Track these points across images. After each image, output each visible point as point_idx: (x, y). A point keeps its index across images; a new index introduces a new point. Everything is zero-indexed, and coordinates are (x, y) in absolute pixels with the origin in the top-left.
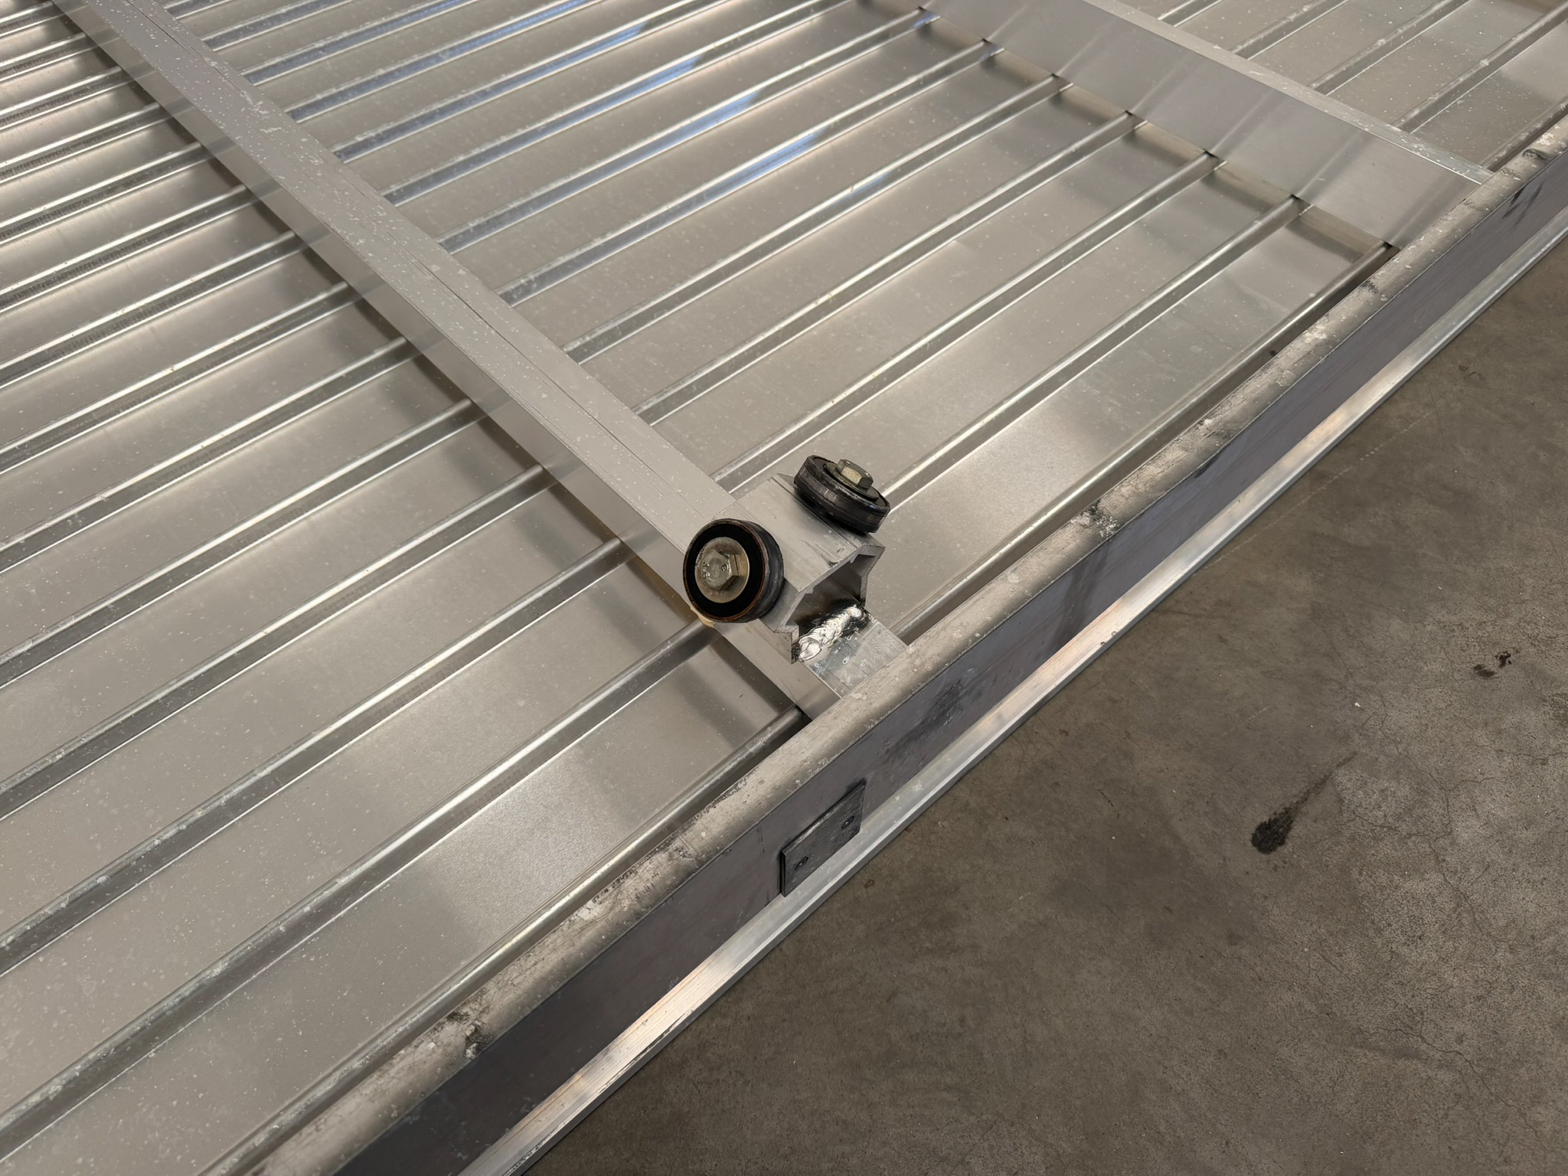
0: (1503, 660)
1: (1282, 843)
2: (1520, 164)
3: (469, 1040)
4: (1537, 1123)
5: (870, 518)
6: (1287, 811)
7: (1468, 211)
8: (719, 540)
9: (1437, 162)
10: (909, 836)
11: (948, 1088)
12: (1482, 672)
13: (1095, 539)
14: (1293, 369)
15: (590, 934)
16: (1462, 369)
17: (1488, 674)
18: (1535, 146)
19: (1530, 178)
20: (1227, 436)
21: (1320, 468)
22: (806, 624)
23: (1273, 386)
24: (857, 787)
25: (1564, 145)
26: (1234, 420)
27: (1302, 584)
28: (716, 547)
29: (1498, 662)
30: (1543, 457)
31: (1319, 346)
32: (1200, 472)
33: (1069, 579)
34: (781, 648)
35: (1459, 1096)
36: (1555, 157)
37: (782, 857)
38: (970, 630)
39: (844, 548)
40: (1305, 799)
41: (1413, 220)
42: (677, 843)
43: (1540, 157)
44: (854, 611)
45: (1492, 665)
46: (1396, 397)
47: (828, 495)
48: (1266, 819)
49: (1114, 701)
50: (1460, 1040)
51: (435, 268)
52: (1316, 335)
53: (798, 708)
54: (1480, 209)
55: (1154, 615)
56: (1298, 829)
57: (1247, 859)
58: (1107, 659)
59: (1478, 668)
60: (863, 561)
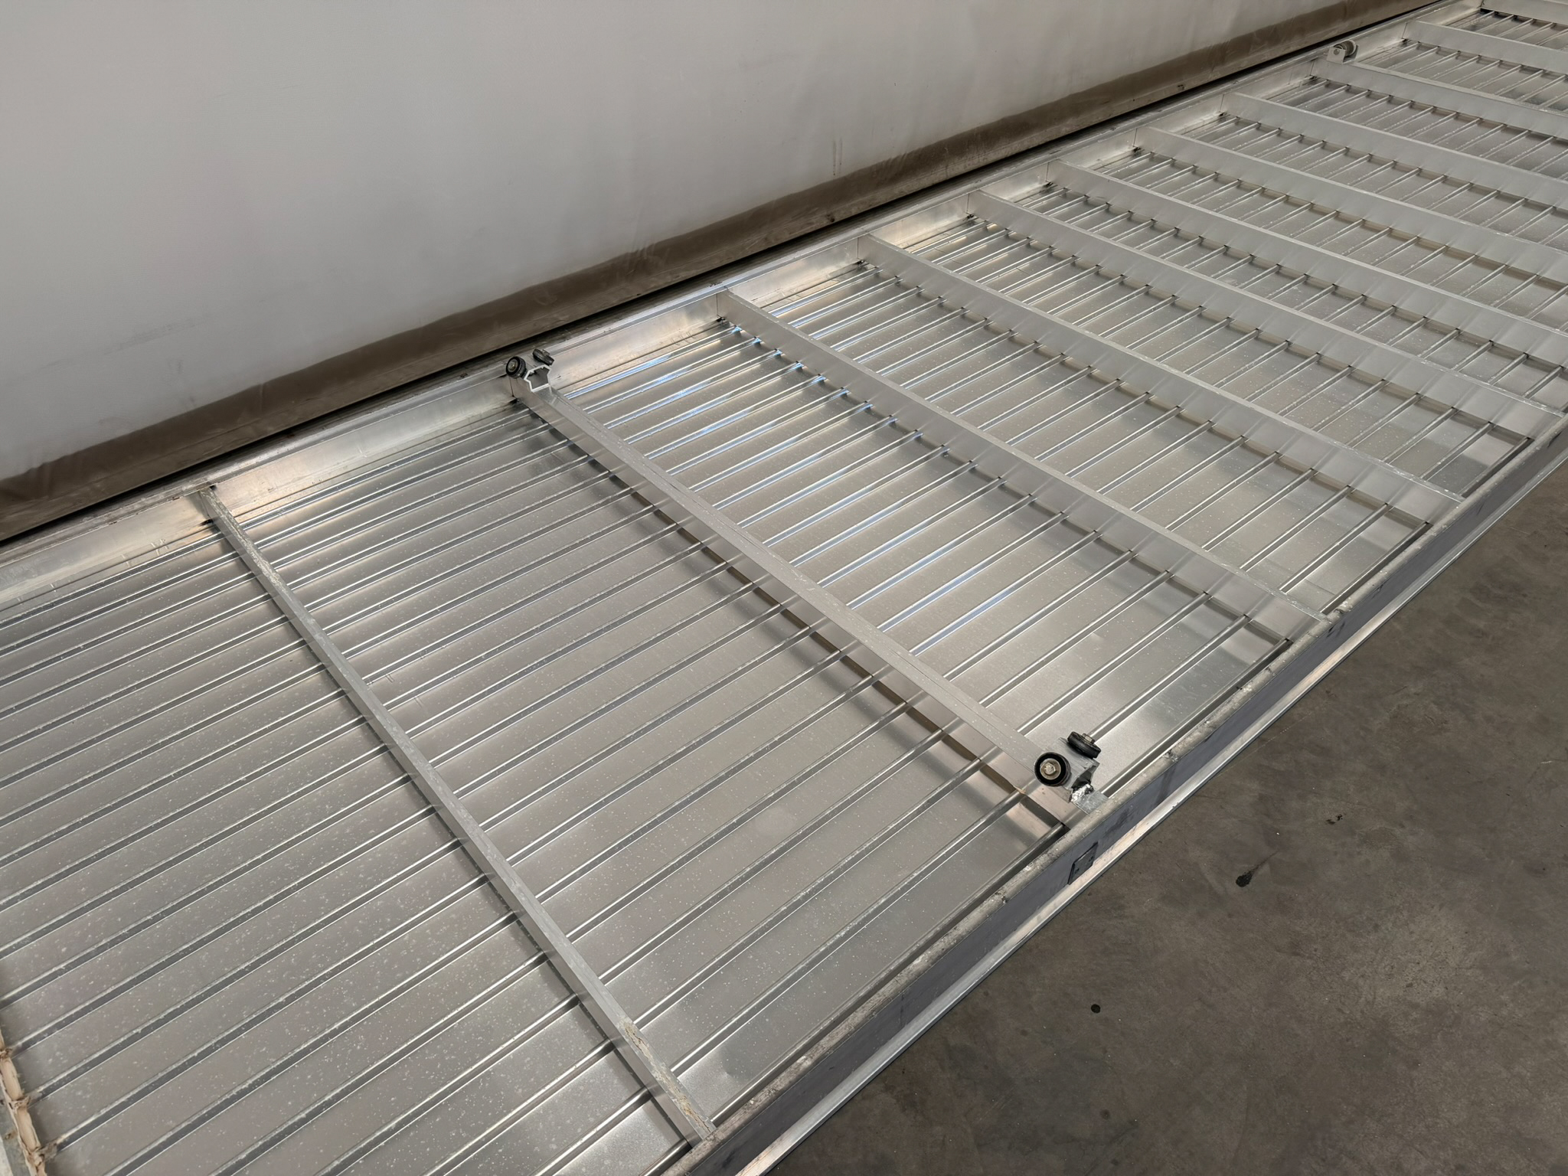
0: (1339, 818)
1: (1248, 883)
2: (1333, 615)
3: (1003, 900)
4: (1343, 977)
5: (1096, 753)
6: (1250, 872)
7: (1310, 637)
8: (1049, 759)
9: (1302, 610)
10: (1102, 878)
11: (1128, 960)
12: (1330, 822)
13: (1171, 763)
14: (1239, 703)
15: (1029, 874)
16: (1327, 692)
17: (1333, 823)
18: (1339, 608)
19: (1336, 622)
20: (1215, 727)
21: (1262, 736)
22: (1076, 787)
23: (1232, 709)
24: (1095, 845)
25: (1352, 607)
26: (1217, 722)
27: (1255, 786)
28: (1048, 762)
29: (1337, 818)
30: (1362, 733)
31: (1249, 694)
32: (1206, 740)
33: (1162, 777)
34: (1065, 798)
35: (1314, 968)
36: (1347, 612)
37: (1074, 865)
38: (1132, 792)
39: (1089, 763)
40: (1257, 868)
41: (1296, 631)
42: (1049, 852)
43: (1341, 612)
44: (1088, 786)
45: (1334, 819)
46: (1297, 705)
47: (1082, 745)
48: (1241, 875)
49: (1179, 831)
50: (1315, 950)
51: (899, 653)
52: (1247, 689)
53: (1062, 823)
54: (1314, 637)
55: (1194, 797)
56: (1254, 878)
57: (1234, 889)
58: (1176, 814)
59: (1329, 820)
60: (1094, 767)
